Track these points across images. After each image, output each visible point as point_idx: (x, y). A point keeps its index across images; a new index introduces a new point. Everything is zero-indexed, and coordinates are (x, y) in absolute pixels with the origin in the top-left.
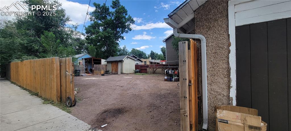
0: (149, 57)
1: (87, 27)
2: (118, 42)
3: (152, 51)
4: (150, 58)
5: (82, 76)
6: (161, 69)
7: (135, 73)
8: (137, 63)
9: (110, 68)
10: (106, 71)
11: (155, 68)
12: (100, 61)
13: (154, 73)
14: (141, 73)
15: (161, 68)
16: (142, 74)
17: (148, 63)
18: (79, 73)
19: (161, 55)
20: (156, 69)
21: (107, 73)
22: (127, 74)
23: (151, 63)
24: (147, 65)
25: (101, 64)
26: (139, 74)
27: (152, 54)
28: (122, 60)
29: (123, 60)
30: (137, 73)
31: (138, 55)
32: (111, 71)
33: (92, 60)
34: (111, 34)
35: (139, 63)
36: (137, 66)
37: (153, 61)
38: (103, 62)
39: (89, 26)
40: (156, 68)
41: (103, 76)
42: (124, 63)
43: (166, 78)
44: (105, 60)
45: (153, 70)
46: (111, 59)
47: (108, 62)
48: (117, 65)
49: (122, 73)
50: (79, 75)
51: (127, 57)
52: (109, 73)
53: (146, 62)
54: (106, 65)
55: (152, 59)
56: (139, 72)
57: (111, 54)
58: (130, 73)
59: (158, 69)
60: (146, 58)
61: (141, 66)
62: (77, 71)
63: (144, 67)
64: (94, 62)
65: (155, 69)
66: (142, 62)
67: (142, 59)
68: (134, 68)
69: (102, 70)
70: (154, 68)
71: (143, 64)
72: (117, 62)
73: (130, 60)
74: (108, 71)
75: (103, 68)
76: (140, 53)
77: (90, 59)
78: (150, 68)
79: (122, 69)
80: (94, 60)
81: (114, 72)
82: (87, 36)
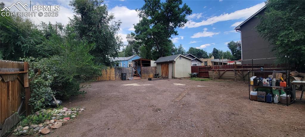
0: (210, 57)
1: (136, 25)
2: (170, 39)
3: (215, 49)
4: (213, 57)
5: (129, 80)
6: (233, 73)
7: (191, 77)
8: (195, 63)
9: (160, 71)
10: (156, 74)
11: (222, 71)
12: (150, 62)
13: (220, 77)
14: (200, 77)
15: (232, 71)
16: (201, 79)
17: (210, 64)
18: (125, 76)
19: (228, 52)
20: (224, 73)
21: (156, 76)
22: (180, 79)
23: (215, 63)
24: (209, 67)
25: (150, 66)
26: (196, 79)
27: (215, 52)
28: (173, 61)
29: (175, 60)
30: (194, 78)
31: (197, 54)
32: (160, 75)
33: (140, 62)
34: (162, 29)
35: (197, 63)
36: (194, 69)
37: (217, 60)
38: (153, 63)
39: (138, 24)
40: (224, 70)
41: (150, 81)
42: (176, 65)
43: (253, 93)
44: (154, 61)
45: (219, 74)
46: (162, 60)
47: (158, 64)
48: (168, 67)
49: (173, 77)
50: (125, 79)
51: (180, 56)
52: (158, 77)
53: (207, 62)
54: (156, 67)
55: (215, 58)
56: (197, 75)
57: (162, 54)
58: (184, 78)
59: (227, 73)
60: (207, 57)
61: (200, 68)
62: (123, 74)
63: (204, 69)
64: (142, 64)
65: (222, 73)
66: (201, 62)
67: (202, 59)
68: (190, 71)
69: (151, 73)
70: (220, 71)
71: (203, 64)
72: (167, 63)
73: (184, 60)
74: (158, 75)
75: (152, 71)
76: (199, 52)
77: (139, 60)
78: (213, 70)
79: (173, 73)
80: (143, 61)
81: (164, 76)
82: (137, 36)
